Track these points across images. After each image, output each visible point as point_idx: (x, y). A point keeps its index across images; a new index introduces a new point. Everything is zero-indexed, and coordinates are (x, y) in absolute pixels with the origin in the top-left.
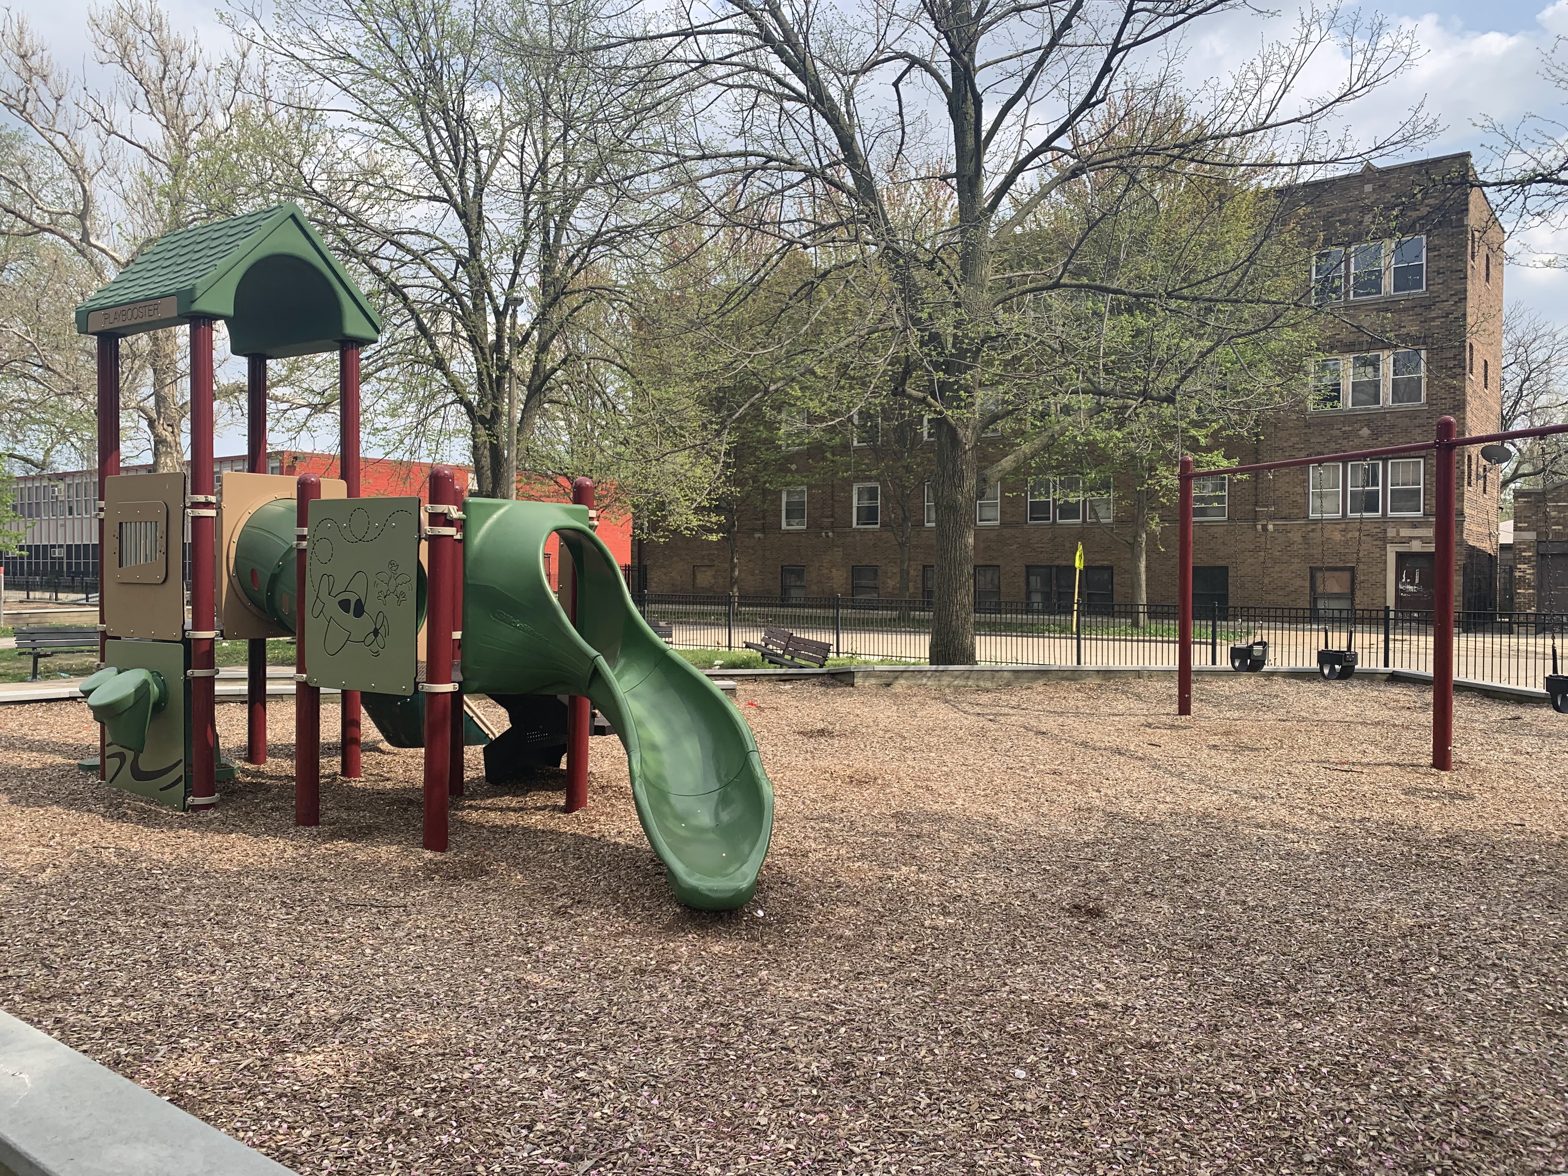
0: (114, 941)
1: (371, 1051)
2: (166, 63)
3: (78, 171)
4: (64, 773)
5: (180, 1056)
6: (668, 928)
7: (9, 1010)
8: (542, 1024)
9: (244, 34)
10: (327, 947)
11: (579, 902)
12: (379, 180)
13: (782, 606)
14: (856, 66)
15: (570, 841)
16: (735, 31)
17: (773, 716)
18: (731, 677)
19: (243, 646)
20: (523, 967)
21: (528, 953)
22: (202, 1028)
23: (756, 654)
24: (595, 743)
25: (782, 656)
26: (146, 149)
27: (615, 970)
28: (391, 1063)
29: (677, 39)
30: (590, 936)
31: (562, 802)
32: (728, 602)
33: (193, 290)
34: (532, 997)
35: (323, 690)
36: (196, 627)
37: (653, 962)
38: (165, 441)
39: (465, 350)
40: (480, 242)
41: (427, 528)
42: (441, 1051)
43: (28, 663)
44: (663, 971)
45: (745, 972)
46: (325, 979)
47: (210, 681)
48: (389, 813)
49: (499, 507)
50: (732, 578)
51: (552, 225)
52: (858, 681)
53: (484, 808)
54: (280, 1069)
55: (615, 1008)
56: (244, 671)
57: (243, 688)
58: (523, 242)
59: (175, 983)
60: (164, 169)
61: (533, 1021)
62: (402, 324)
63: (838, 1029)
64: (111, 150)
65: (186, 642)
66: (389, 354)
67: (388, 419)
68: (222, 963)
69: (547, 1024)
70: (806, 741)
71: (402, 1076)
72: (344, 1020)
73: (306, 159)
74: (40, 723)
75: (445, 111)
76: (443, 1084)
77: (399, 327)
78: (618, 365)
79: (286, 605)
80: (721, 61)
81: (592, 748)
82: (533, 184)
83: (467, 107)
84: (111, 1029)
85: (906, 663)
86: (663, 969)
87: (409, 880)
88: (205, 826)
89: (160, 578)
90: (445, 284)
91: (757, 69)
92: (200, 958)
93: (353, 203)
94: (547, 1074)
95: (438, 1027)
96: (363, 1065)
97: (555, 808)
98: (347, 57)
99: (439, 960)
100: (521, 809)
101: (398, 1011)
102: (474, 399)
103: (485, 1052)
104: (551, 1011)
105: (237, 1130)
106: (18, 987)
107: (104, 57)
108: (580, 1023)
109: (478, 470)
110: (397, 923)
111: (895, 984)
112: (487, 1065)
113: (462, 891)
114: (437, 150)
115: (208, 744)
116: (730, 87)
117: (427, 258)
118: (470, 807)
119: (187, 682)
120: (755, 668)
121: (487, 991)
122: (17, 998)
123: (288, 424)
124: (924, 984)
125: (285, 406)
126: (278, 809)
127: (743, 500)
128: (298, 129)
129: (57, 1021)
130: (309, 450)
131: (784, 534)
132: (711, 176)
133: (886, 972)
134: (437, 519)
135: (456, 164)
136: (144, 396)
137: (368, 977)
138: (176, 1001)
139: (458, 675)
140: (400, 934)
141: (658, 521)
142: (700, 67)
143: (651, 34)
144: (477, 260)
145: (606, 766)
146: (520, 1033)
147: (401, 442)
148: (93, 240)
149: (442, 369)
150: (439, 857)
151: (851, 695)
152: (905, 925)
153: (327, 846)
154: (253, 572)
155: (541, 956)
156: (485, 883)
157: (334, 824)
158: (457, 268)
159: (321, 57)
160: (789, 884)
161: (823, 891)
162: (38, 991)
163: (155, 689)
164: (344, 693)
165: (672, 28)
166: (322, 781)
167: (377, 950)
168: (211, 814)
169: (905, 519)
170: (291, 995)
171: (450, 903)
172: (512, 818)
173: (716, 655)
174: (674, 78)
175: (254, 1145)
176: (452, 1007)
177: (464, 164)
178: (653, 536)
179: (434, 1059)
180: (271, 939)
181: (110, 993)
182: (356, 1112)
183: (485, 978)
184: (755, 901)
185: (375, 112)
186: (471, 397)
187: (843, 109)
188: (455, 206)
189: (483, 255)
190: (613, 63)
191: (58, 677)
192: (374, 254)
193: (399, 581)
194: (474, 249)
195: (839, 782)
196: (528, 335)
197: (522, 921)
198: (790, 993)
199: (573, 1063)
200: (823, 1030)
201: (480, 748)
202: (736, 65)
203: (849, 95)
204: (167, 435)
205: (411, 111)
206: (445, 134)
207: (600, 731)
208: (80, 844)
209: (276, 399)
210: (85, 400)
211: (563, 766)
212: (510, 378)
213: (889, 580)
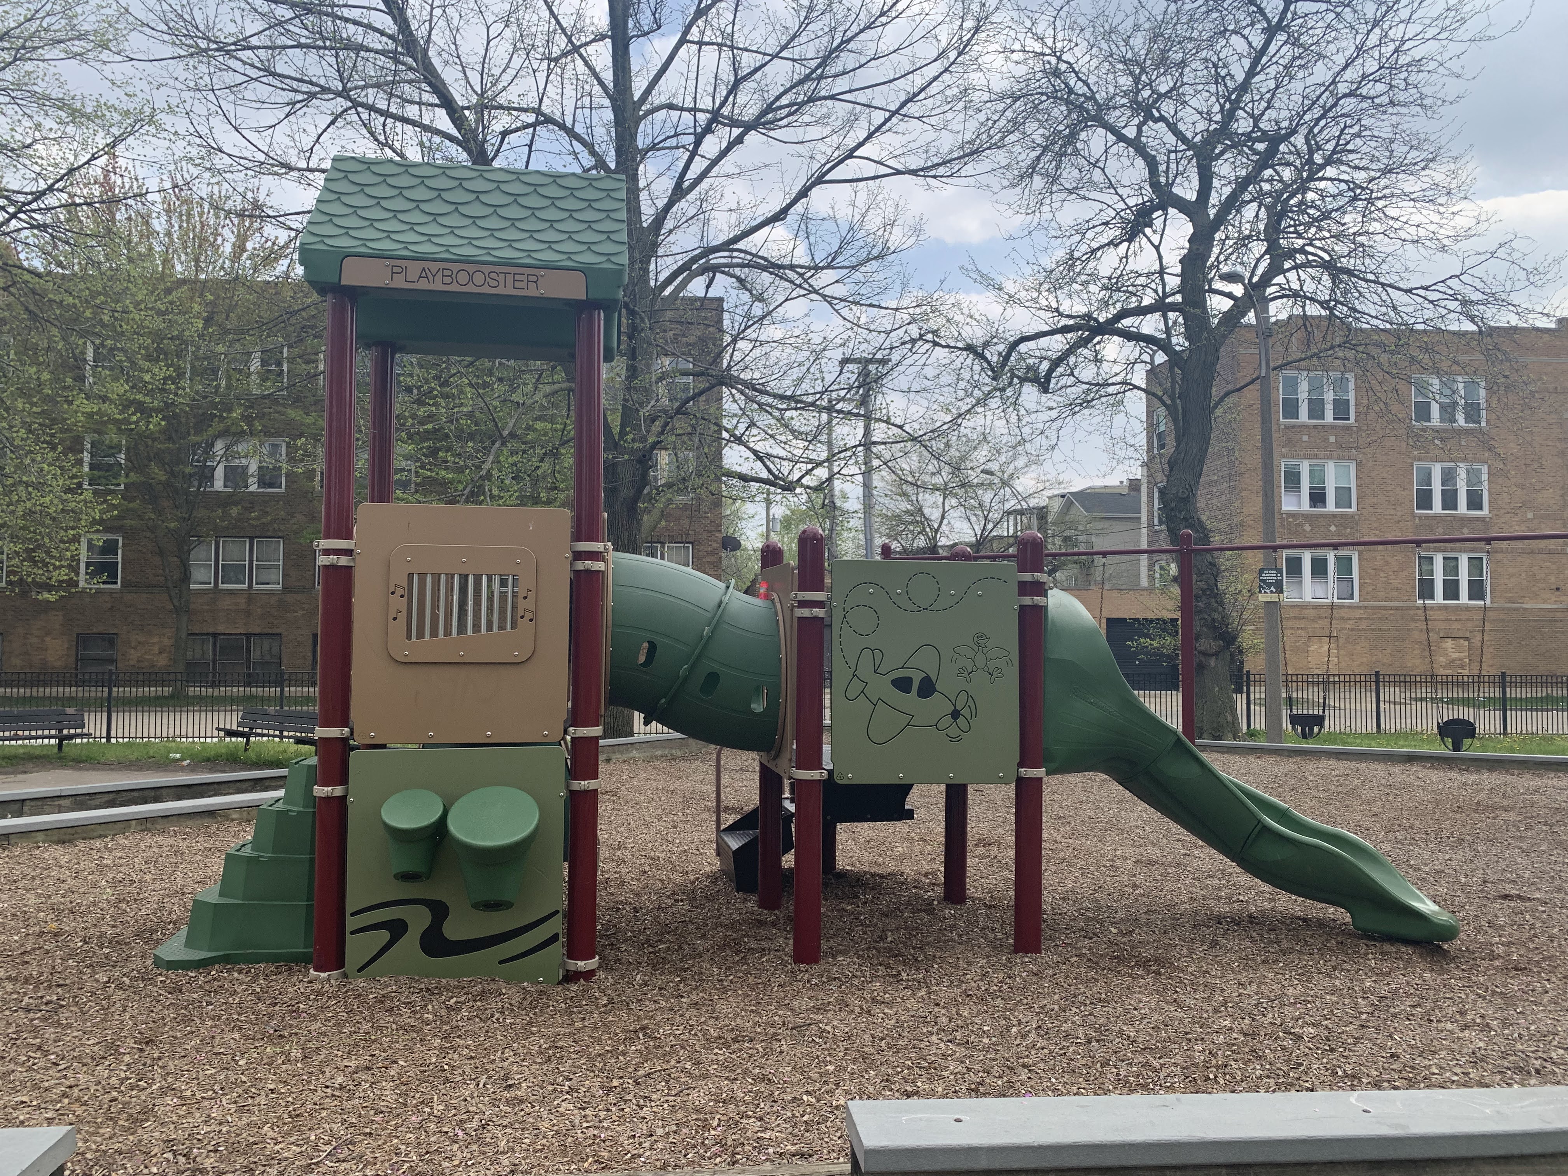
36: (577, 722)
89: (520, 655)
134: (1033, 588)
193: (991, 655)
213: (132, 651)
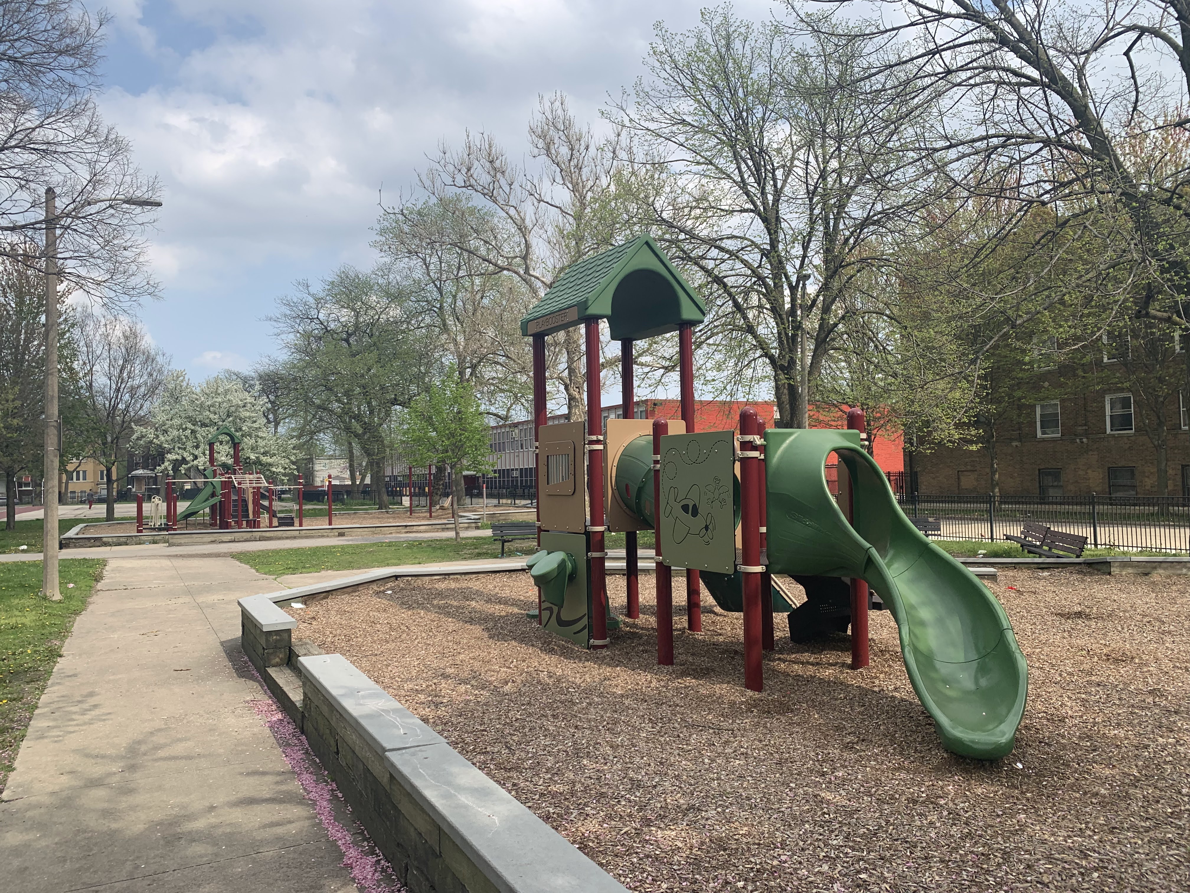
0: (547, 735)
1: (708, 834)
2: (572, 150)
3: (523, 230)
4: (518, 620)
5: (585, 819)
6: (937, 769)
7: (488, 774)
8: (832, 831)
9: (616, 121)
10: (679, 755)
11: (863, 740)
12: (706, 204)
13: (1041, 504)
14: (1088, 47)
15: (856, 692)
16: (976, 42)
17: (1032, 599)
18: (992, 565)
19: (623, 535)
20: (819, 786)
21: (823, 775)
22: (598, 801)
23: (1016, 545)
24: (873, 615)
25: (1040, 547)
26: (560, 208)
27: (892, 797)
28: (721, 844)
29: (926, 58)
30: (872, 768)
31: (849, 661)
32: (989, 500)
33: (586, 302)
34: (825, 810)
35: (673, 568)
36: (593, 524)
37: (924, 795)
38: (575, 398)
39: (768, 318)
40: (778, 237)
41: (739, 452)
42: (757, 842)
43: (498, 546)
44: (932, 803)
45: (1004, 813)
46: (677, 777)
47: (602, 560)
48: (721, 660)
49: (791, 434)
50: (992, 480)
51: (832, 216)
52: (1115, 570)
53: (790, 661)
54: (647, 838)
55: (891, 827)
56: (623, 553)
57: (623, 564)
58: (810, 232)
59: (583, 768)
60: (571, 220)
61: (826, 828)
62: (723, 304)
63: (1091, 873)
64: (541, 212)
65: (587, 534)
66: (715, 326)
67: (715, 373)
68: (611, 758)
69: (837, 832)
70: (1063, 621)
71: (729, 855)
72: (690, 809)
73: (657, 198)
74: (505, 586)
75: (751, 148)
76: (758, 867)
77: (721, 306)
78: (887, 315)
79: (648, 509)
80: (961, 69)
81: (873, 620)
82: (816, 188)
83: (766, 142)
84: (545, 795)
85: (1166, 554)
86: (932, 801)
87: (734, 710)
88: (601, 661)
89: (571, 491)
90: (753, 272)
91: (995, 68)
92: (598, 753)
93: (689, 223)
94: (836, 871)
95: (755, 823)
96: (703, 843)
97: (843, 665)
98: (683, 122)
99: (757, 773)
100: (818, 664)
101: (727, 807)
102: (776, 352)
103: (789, 847)
104: (840, 822)
105: (620, 875)
106: (492, 759)
107: (536, 151)
108: (862, 835)
109: (780, 405)
110: (727, 742)
111: (1149, 842)
112: (791, 857)
113: (774, 723)
114: (746, 176)
115: (602, 603)
116: (973, 86)
117: (739, 254)
118: (779, 659)
119: (588, 561)
120: (1015, 557)
121: (792, 801)
122: (492, 767)
123: (649, 382)
124: (1179, 845)
125: (647, 370)
126: (646, 651)
127: (1000, 415)
128: (652, 177)
129: (514, 785)
130: (663, 397)
131: (1039, 442)
132: (958, 159)
133: (1141, 830)
134: (746, 446)
135: (759, 185)
136: (562, 369)
137: (706, 779)
138: (583, 780)
139: (764, 560)
140: (728, 750)
141: (924, 437)
142: (945, 76)
143: (904, 59)
144: (776, 252)
145: (885, 633)
146: (816, 836)
147: (725, 388)
148: (531, 272)
149: (752, 334)
150: (757, 695)
151: (1108, 582)
152: (1161, 791)
153: (679, 681)
154: (627, 485)
155: (833, 779)
156: (791, 718)
157: (684, 665)
158: (762, 258)
159: (666, 125)
160: (1046, 743)
161: (1079, 753)
162: (503, 763)
163: (569, 565)
164: (688, 571)
165: (921, 51)
166: (675, 633)
167: (713, 761)
168: (605, 652)
169: (1160, 424)
170: (655, 787)
171: (765, 731)
172: (811, 670)
173: (980, 545)
174: (924, 89)
175: (630, 888)
176: (766, 810)
177: (764, 184)
178: (921, 449)
179: (752, 847)
180: (642, 744)
181: (544, 770)
182: (697, 876)
183: (790, 790)
184: (1014, 755)
185: (702, 157)
186: (773, 351)
187: (1076, 85)
188: (759, 215)
189: (781, 246)
190: (874, 88)
191: (516, 555)
192: (703, 257)
193: (721, 491)
194: (774, 243)
195: (1096, 659)
196: (814, 302)
197: (818, 750)
198: (1046, 837)
199: (857, 866)
200: (1076, 872)
201: (786, 614)
202: (976, 68)
203: (1080, 72)
204: (576, 394)
205: (727, 152)
206: (750, 163)
207: (877, 606)
208: (527, 667)
209: (642, 364)
210: (528, 375)
211: (849, 632)
212: (802, 335)
213: (1147, 479)
